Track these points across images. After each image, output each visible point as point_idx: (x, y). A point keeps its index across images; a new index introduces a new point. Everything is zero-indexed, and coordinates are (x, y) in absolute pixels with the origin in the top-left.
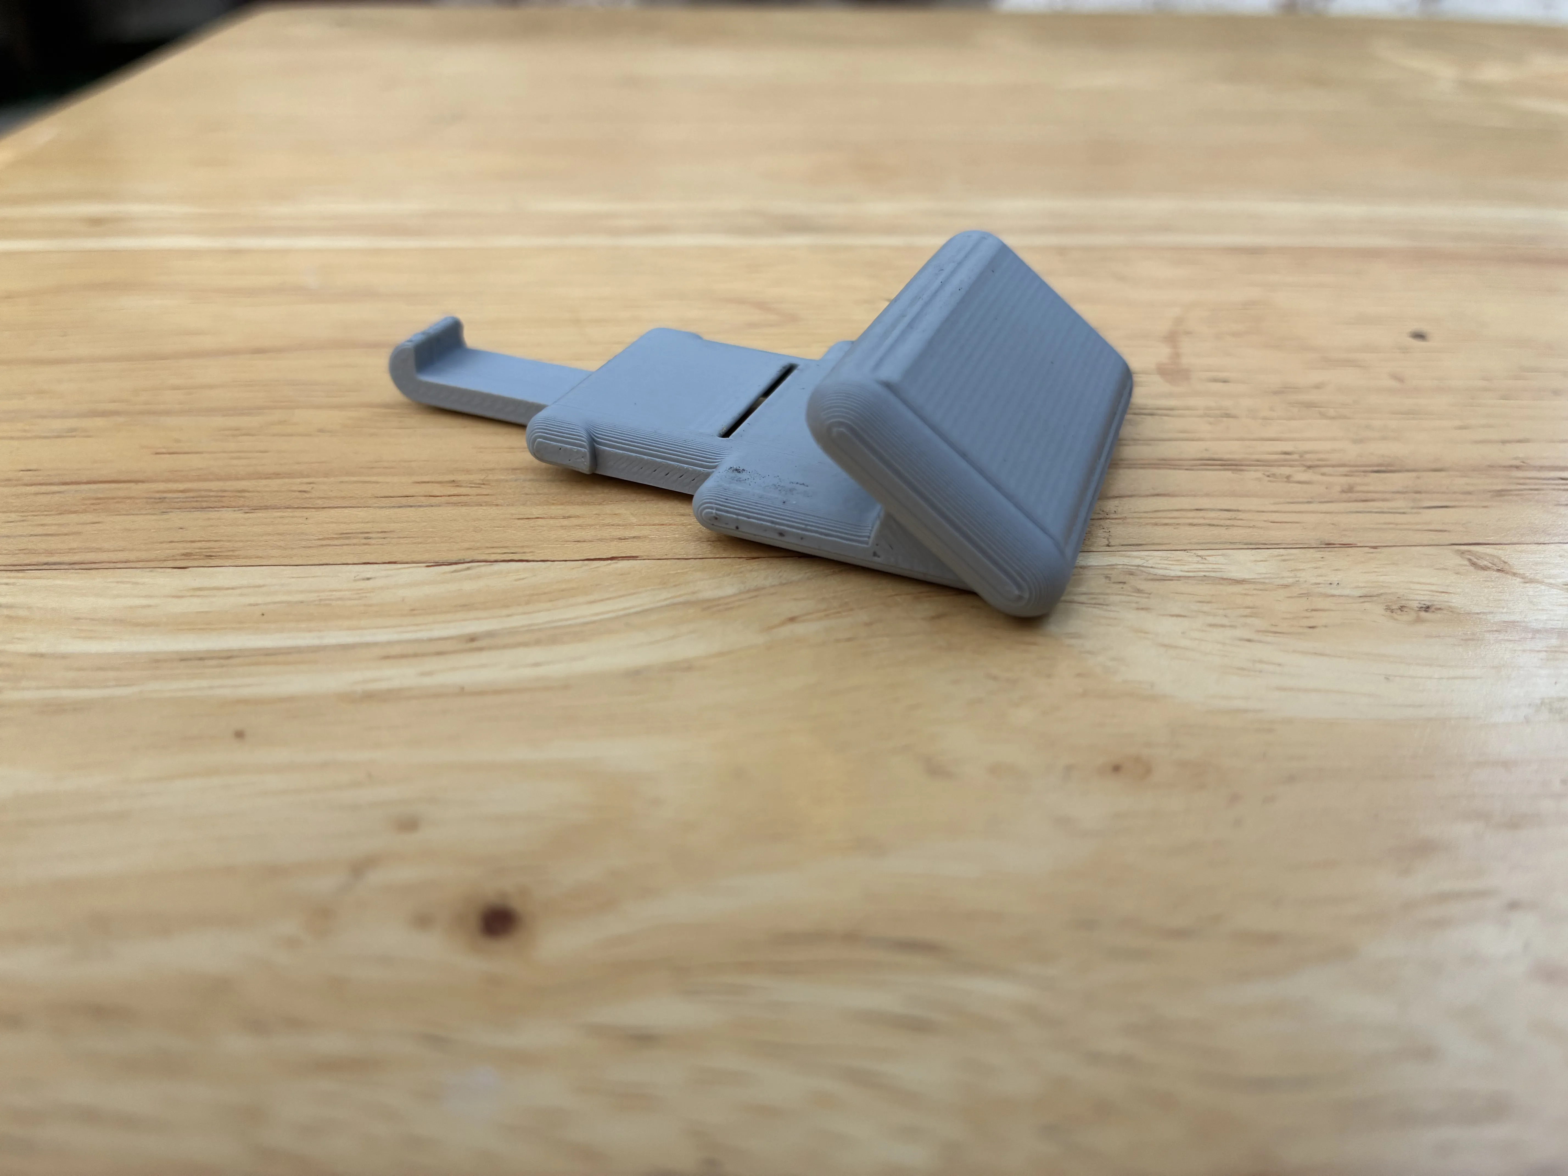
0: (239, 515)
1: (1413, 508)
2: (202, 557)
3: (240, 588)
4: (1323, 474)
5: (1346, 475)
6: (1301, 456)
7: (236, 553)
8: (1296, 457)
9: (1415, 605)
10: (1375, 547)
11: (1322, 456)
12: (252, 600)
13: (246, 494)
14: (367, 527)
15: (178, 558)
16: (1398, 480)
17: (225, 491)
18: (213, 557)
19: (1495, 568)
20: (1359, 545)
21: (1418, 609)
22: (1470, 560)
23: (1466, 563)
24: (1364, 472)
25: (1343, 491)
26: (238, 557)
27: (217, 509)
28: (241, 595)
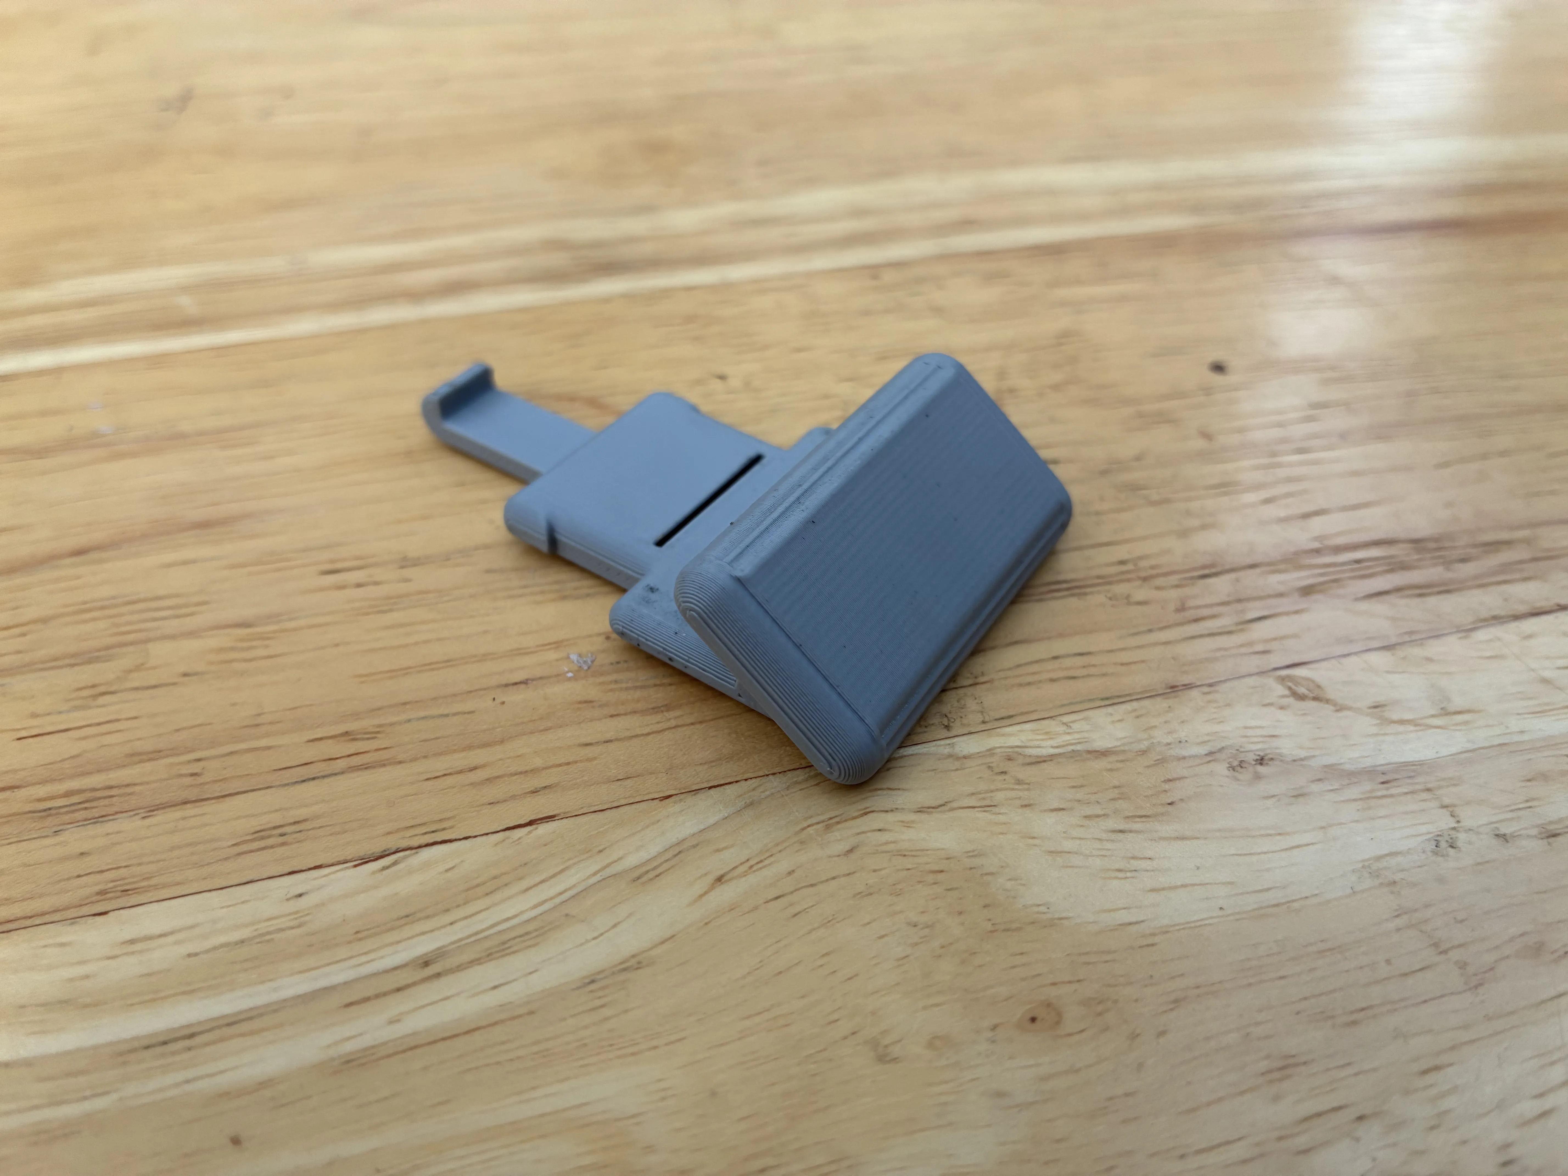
0: (137, 823)
1: (1237, 624)
2: (119, 894)
3: (172, 933)
4: (1158, 588)
5: (1177, 586)
6: (1135, 565)
7: (153, 882)
8: (1130, 567)
9: (1251, 757)
10: (1210, 685)
11: (1153, 562)
12: (191, 948)
13: (137, 789)
14: (276, 819)
15: (94, 899)
16: (1221, 586)
17: (111, 787)
18: (130, 892)
19: (1311, 695)
20: (1199, 683)
21: (1254, 763)
22: (1290, 688)
23: (1287, 692)
24: (1192, 578)
25: (1178, 611)
26: (156, 887)
27: (111, 818)
28: (177, 943)
